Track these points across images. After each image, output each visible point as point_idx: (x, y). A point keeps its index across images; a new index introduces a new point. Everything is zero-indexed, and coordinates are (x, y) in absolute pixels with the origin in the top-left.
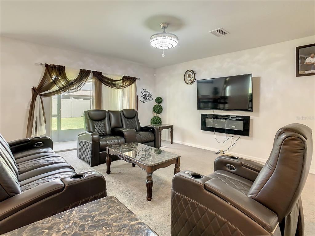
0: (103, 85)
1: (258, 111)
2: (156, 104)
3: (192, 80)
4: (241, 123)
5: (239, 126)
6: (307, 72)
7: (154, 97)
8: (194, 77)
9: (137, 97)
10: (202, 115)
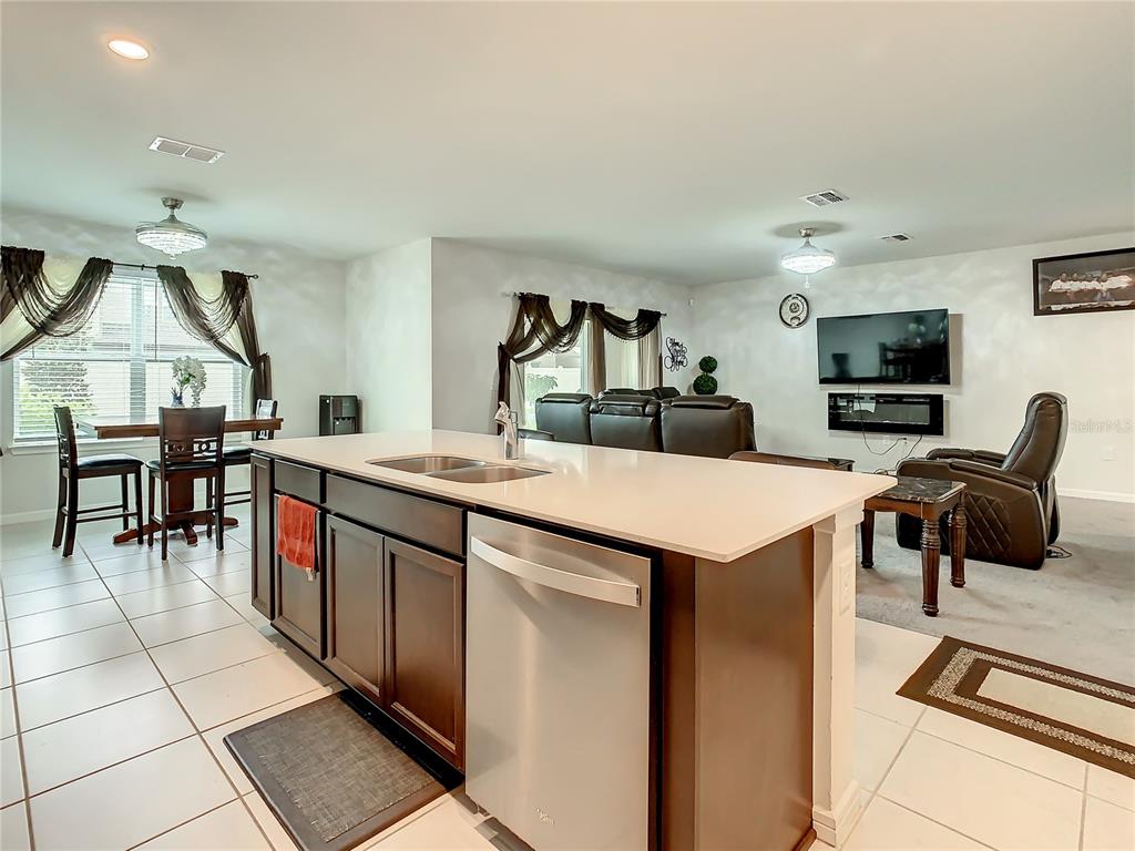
0: (606, 332)
1: (959, 383)
2: (700, 373)
3: (802, 317)
4: (926, 409)
5: (921, 415)
6: (1054, 308)
7: (693, 358)
8: (805, 312)
9: (661, 357)
10: (831, 396)
